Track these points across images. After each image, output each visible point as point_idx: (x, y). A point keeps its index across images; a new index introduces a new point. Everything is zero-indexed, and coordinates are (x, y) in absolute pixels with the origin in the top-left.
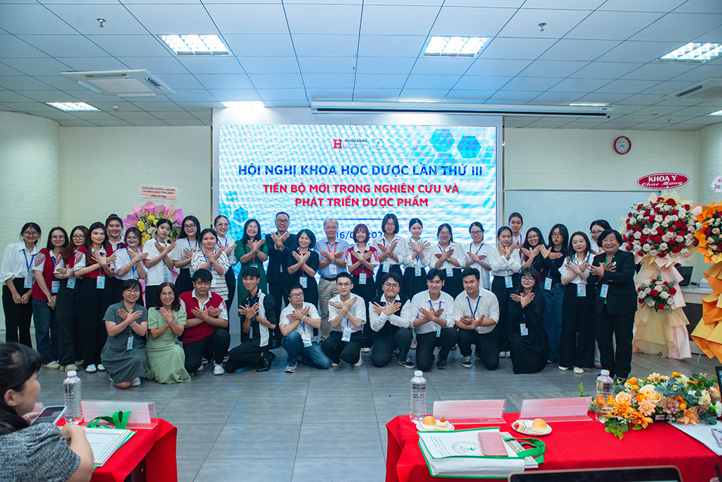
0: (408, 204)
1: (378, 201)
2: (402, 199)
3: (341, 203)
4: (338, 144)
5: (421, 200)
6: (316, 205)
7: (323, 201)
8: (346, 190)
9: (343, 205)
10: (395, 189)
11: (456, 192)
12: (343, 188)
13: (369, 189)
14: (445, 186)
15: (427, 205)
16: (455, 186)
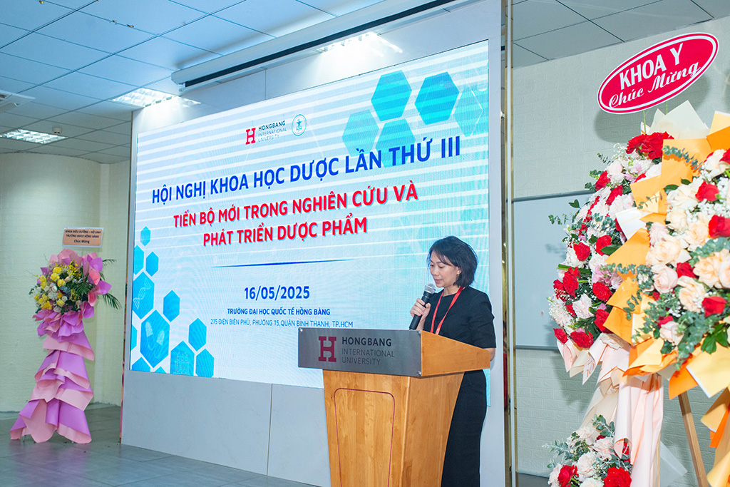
0: (337, 231)
1: (297, 228)
2: (328, 223)
3: (252, 238)
4: (251, 136)
5: (357, 220)
6: (225, 243)
7: (232, 235)
8: (259, 214)
9: (254, 241)
10: (320, 204)
11: (412, 199)
12: (254, 211)
13: (286, 209)
14: (395, 188)
15: (365, 231)
16: (412, 187)
